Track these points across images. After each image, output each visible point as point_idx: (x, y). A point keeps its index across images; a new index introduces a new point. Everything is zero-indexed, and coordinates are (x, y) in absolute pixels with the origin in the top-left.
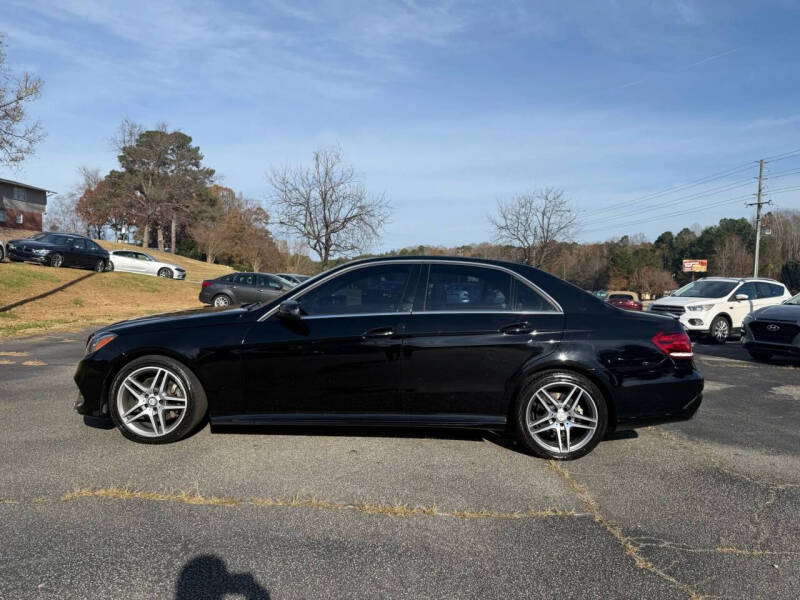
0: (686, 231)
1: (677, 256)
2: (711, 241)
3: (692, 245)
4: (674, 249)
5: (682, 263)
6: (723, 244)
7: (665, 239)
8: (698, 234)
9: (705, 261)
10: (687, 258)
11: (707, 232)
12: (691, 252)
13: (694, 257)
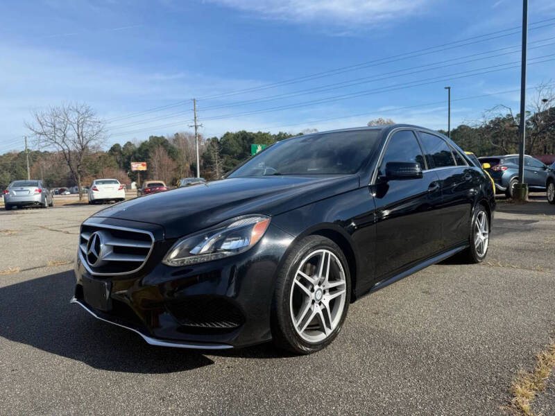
0: (129, 143)
1: (126, 160)
2: (147, 150)
3: (134, 153)
4: (123, 155)
5: (130, 165)
6: (154, 152)
7: (115, 149)
8: (137, 146)
9: (145, 163)
10: (133, 161)
11: (143, 144)
12: (135, 157)
13: (137, 160)
